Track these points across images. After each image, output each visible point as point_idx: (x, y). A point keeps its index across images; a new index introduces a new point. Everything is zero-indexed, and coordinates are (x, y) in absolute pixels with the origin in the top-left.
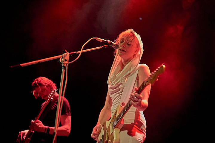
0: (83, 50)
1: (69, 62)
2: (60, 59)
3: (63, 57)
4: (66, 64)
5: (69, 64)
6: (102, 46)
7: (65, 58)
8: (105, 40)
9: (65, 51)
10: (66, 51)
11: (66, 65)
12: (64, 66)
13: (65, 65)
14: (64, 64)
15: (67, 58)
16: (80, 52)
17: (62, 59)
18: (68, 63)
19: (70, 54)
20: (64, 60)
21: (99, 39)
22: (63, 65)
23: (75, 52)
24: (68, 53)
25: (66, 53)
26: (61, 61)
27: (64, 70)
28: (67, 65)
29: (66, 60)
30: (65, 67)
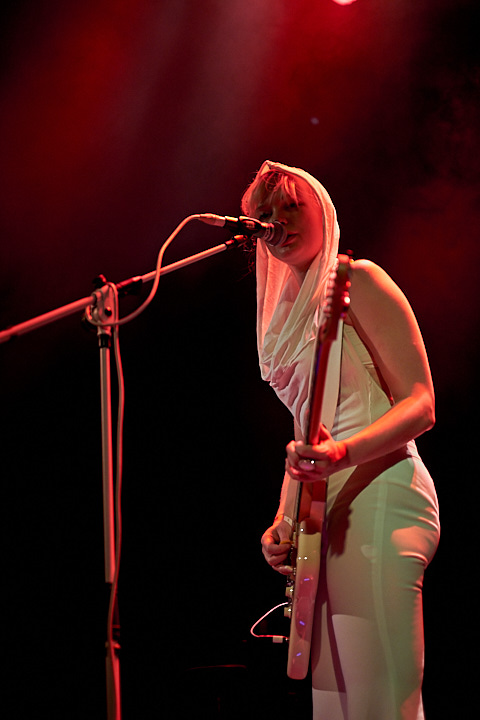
0: (162, 266)
1: (120, 318)
2: (88, 311)
3: (95, 303)
4: (109, 328)
5: (121, 327)
6: (228, 243)
7: (103, 305)
8: (236, 219)
9: (101, 280)
10: (104, 280)
11: (112, 331)
12: (104, 336)
13: (108, 332)
14: (103, 327)
15: (112, 303)
16: (156, 274)
17: (96, 311)
18: (117, 321)
19: (118, 289)
20: (101, 312)
21: (212, 218)
22: (100, 333)
23: (136, 279)
24: (113, 285)
25: (105, 288)
26: (90, 318)
27: (108, 351)
28: (117, 329)
29: (108, 314)
30: (107, 341)
